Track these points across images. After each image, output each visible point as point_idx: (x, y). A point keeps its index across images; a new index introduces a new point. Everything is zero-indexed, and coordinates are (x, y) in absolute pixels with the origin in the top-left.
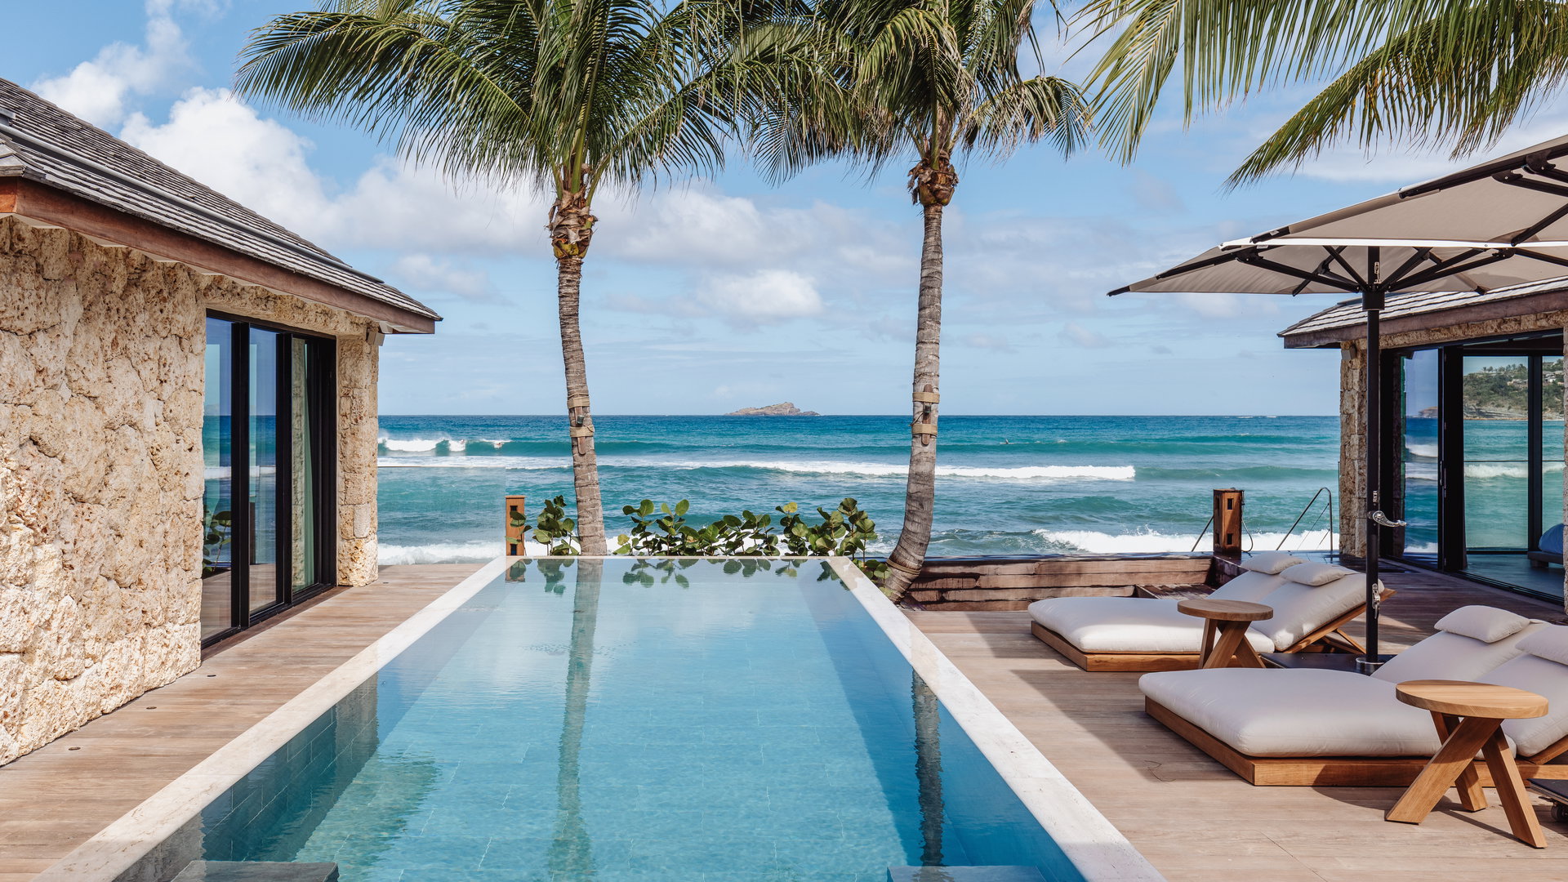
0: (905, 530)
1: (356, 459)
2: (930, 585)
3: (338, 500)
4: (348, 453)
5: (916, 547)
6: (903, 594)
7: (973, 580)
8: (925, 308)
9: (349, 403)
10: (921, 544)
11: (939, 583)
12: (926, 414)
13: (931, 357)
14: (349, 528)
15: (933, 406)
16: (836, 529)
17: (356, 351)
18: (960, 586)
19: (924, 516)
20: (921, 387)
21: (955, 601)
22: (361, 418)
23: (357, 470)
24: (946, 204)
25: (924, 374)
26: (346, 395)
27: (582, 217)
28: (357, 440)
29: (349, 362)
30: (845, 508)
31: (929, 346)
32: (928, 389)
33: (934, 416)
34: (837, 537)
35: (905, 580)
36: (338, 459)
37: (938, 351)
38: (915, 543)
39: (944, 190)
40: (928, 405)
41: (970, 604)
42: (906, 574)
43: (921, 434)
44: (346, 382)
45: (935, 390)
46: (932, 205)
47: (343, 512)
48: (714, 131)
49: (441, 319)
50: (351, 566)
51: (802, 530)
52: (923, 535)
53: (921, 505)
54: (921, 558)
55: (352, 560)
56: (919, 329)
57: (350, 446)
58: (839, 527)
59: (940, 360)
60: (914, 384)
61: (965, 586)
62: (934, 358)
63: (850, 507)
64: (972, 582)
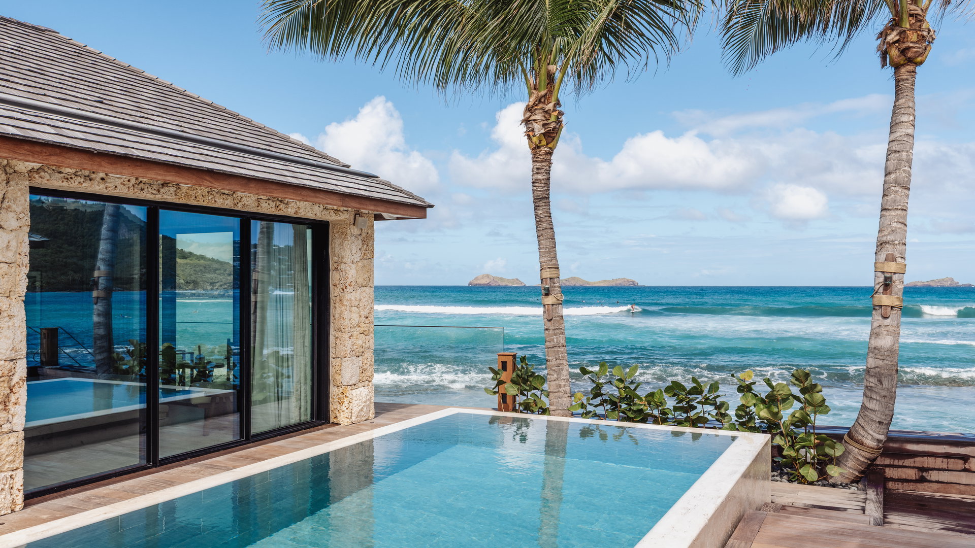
0: (864, 407)
1: (342, 321)
2: (908, 462)
3: (331, 354)
4: (337, 316)
5: (875, 426)
6: (861, 472)
7: (961, 462)
8: (890, 173)
9: (338, 275)
10: (880, 423)
11: (919, 462)
12: (887, 284)
13: (895, 225)
14: (338, 377)
15: (895, 277)
16: (784, 400)
17: (343, 233)
18: (945, 466)
19: (884, 393)
20: (882, 256)
21: (938, 482)
22: (346, 287)
23: (343, 330)
24: (921, 63)
25: (886, 243)
26: (336, 269)
27: (546, 112)
28: (343, 305)
29: (337, 242)
30: (797, 379)
31: (893, 213)
32: (891, 258)
33: (898, 287)
34: (785, 409)
35: (862, 459)
36: (331, 321)
37: (905, 217)
38: (872, 420)
39: (916, 48)
40: (888, 275)
41: (958, 486)
42: (863, 453)
43: (881, 306)
44: (336, 259)
45: (899, 260)
46: (903, 65)
47: (334, 364)
48: (666, 19)
49: (432, 206)
50: (339, 408)
51: (749, 399)
52: (883, 413)
53: (880, 381)
54: (882, 437)
55: (340, 403)
56: (884, 196)
57: (338, 311)
58: (787, 399)
59: (908, 229)
60: (876, 253)
61: (951, 467)
62: (899, 225)
63: (803, 379)
64: (960, 464)
